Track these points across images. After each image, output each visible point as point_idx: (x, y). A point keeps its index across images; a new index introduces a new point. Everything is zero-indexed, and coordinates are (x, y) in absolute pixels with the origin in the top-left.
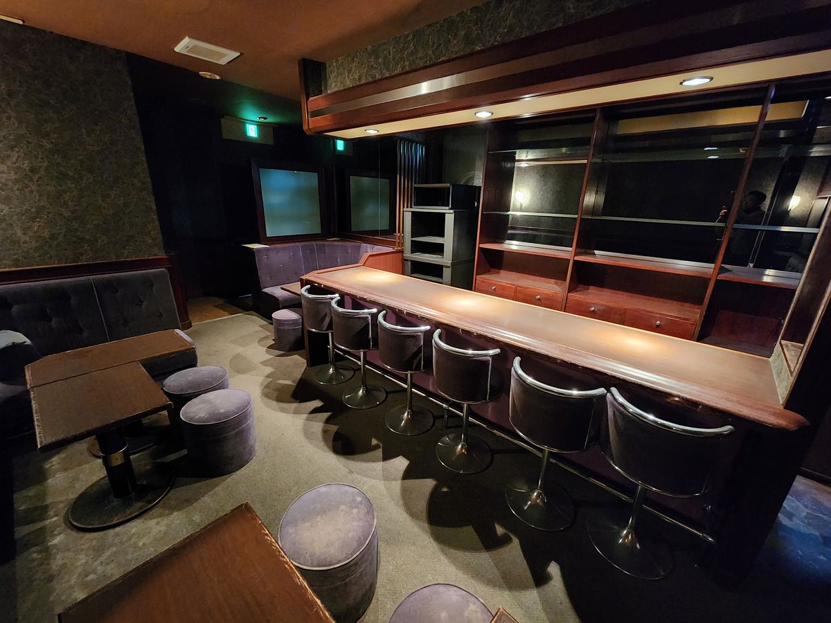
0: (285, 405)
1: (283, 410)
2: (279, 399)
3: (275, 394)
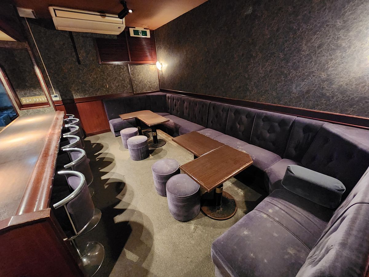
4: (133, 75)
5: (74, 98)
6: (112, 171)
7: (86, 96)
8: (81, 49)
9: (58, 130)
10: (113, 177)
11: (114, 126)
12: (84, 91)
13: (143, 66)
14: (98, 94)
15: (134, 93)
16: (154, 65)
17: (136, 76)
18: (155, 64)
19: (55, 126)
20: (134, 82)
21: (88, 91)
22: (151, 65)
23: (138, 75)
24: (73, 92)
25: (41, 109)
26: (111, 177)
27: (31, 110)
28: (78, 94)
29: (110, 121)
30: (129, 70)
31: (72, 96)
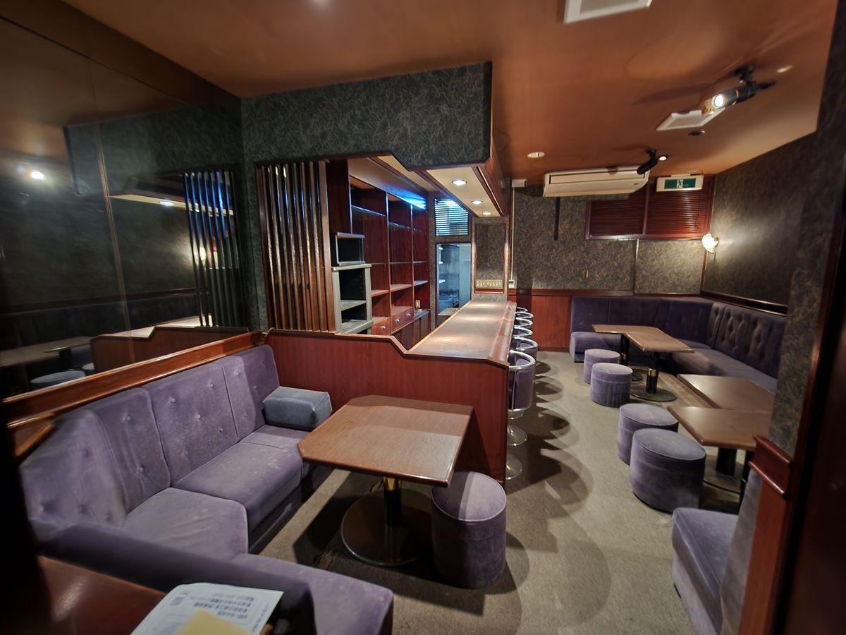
0: (574, 468)
1: (579, 464)
2: (574, 476)
3: (573, 486)
4: (641, 258)
5: (533, 288)
6: (554, 402)
7: (550, 288)
8: (564, 220)
9: (511, 319)
10: (554, 410)
11: (578, 342)
12: (549, 279)
13: (670, 242)
14: (569, 286)
15: (636, 292)
16: (698, 242)
17: (648, 260)
18: (701, 239)
19: (507, 315)
20: (641, 273)
21: (555, 280)
22: (690, 242)
23: (653, 260)
24: (534, 279)
25: (494, 296)
26: (551, 409)
27: (484, 295)
28: (540, 283)
29: (574, 334)
30: (637, 249)
31: (532, 284)
